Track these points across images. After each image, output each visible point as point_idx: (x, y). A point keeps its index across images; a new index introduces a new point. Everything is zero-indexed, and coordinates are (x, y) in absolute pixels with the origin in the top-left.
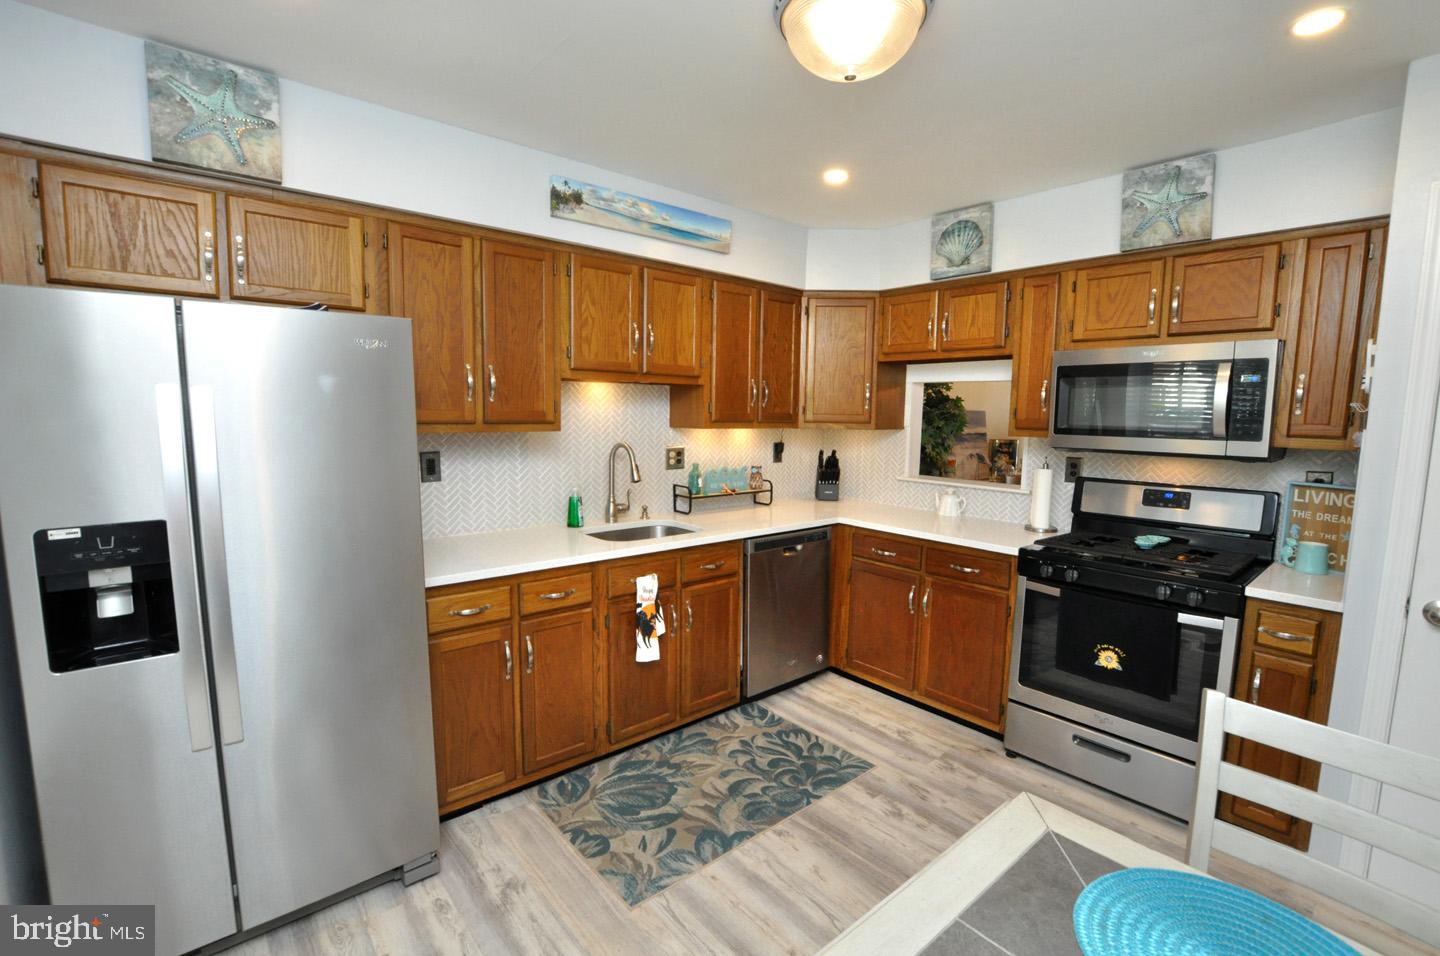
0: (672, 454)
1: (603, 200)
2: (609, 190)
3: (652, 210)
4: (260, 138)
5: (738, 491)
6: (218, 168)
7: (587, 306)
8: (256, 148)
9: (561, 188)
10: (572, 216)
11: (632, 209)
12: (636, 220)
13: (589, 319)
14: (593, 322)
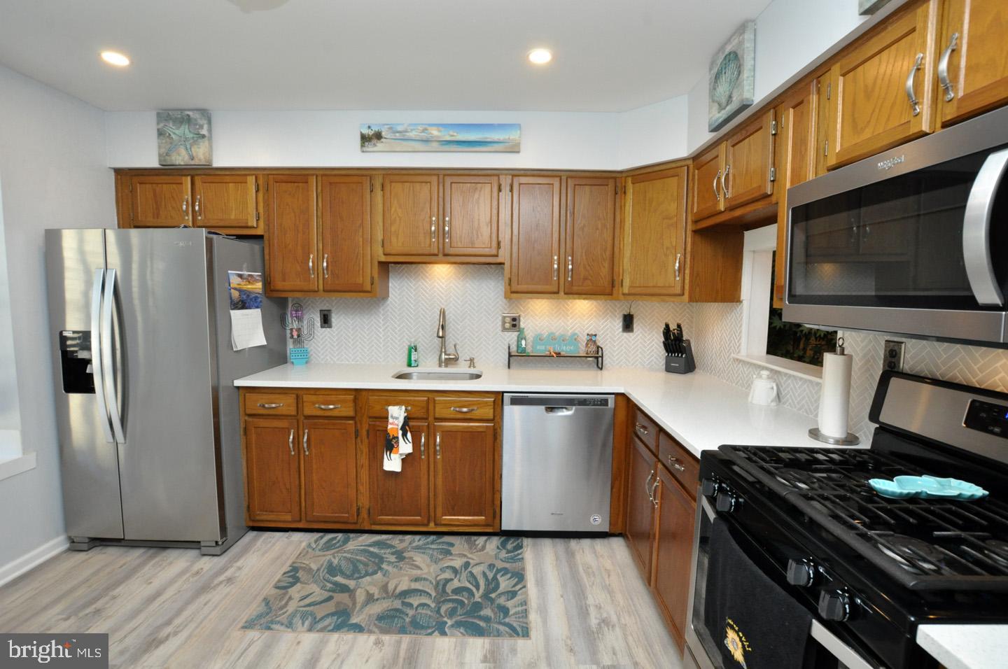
0: (508, 320)
1: (398, 132)
2: (403, 124)
3: (439, 131)
4: (199, 145)
5: (563, 353)
6: (182, 163)
7: (396, 210)
8: (198, 150)
9: (365, 131)
10: (375, 149)
11: (423, 134)
12: (426, 141)
13: (398, 219)
14: (400, 220)
